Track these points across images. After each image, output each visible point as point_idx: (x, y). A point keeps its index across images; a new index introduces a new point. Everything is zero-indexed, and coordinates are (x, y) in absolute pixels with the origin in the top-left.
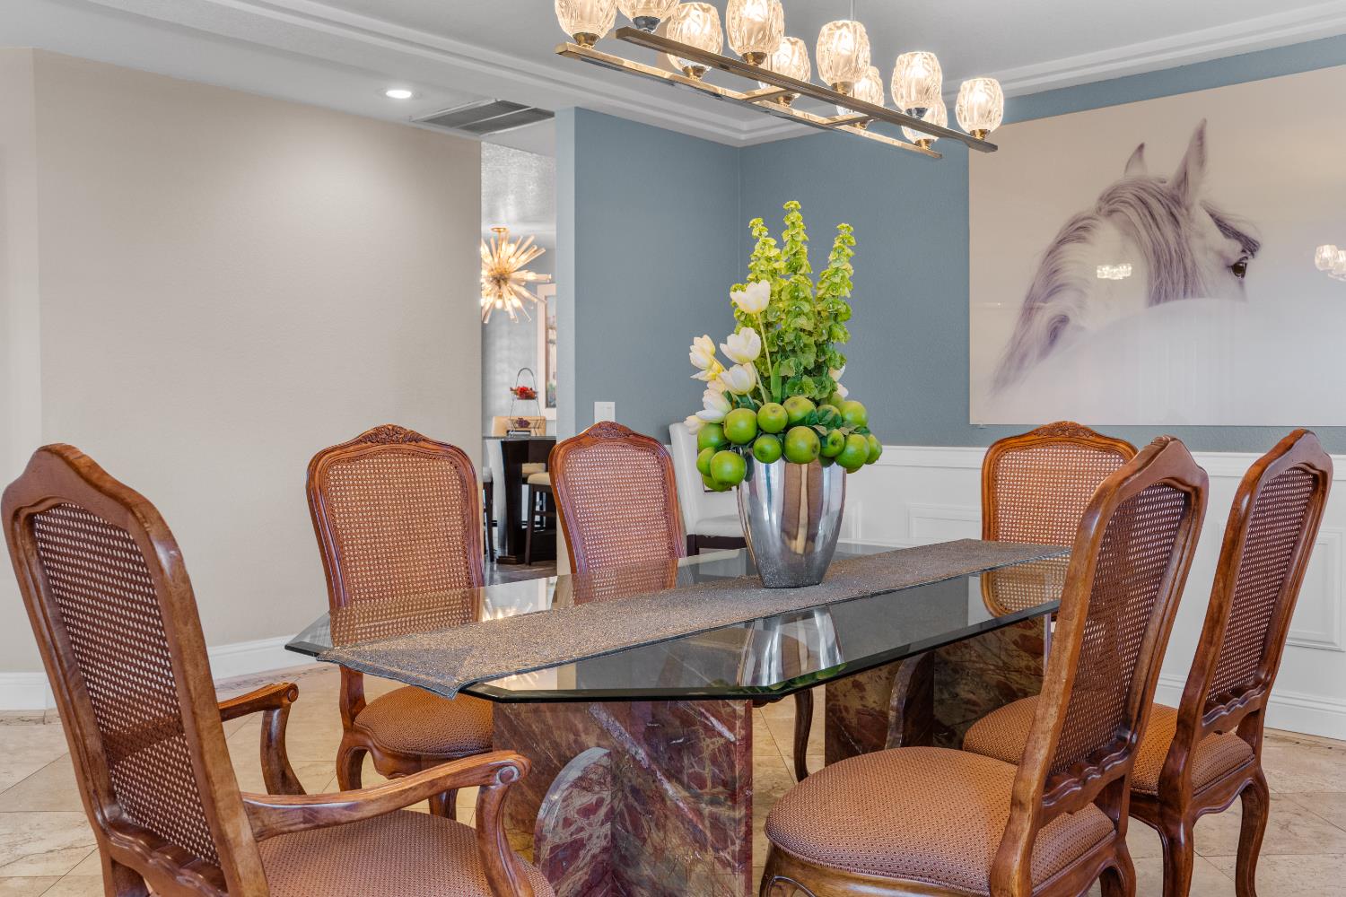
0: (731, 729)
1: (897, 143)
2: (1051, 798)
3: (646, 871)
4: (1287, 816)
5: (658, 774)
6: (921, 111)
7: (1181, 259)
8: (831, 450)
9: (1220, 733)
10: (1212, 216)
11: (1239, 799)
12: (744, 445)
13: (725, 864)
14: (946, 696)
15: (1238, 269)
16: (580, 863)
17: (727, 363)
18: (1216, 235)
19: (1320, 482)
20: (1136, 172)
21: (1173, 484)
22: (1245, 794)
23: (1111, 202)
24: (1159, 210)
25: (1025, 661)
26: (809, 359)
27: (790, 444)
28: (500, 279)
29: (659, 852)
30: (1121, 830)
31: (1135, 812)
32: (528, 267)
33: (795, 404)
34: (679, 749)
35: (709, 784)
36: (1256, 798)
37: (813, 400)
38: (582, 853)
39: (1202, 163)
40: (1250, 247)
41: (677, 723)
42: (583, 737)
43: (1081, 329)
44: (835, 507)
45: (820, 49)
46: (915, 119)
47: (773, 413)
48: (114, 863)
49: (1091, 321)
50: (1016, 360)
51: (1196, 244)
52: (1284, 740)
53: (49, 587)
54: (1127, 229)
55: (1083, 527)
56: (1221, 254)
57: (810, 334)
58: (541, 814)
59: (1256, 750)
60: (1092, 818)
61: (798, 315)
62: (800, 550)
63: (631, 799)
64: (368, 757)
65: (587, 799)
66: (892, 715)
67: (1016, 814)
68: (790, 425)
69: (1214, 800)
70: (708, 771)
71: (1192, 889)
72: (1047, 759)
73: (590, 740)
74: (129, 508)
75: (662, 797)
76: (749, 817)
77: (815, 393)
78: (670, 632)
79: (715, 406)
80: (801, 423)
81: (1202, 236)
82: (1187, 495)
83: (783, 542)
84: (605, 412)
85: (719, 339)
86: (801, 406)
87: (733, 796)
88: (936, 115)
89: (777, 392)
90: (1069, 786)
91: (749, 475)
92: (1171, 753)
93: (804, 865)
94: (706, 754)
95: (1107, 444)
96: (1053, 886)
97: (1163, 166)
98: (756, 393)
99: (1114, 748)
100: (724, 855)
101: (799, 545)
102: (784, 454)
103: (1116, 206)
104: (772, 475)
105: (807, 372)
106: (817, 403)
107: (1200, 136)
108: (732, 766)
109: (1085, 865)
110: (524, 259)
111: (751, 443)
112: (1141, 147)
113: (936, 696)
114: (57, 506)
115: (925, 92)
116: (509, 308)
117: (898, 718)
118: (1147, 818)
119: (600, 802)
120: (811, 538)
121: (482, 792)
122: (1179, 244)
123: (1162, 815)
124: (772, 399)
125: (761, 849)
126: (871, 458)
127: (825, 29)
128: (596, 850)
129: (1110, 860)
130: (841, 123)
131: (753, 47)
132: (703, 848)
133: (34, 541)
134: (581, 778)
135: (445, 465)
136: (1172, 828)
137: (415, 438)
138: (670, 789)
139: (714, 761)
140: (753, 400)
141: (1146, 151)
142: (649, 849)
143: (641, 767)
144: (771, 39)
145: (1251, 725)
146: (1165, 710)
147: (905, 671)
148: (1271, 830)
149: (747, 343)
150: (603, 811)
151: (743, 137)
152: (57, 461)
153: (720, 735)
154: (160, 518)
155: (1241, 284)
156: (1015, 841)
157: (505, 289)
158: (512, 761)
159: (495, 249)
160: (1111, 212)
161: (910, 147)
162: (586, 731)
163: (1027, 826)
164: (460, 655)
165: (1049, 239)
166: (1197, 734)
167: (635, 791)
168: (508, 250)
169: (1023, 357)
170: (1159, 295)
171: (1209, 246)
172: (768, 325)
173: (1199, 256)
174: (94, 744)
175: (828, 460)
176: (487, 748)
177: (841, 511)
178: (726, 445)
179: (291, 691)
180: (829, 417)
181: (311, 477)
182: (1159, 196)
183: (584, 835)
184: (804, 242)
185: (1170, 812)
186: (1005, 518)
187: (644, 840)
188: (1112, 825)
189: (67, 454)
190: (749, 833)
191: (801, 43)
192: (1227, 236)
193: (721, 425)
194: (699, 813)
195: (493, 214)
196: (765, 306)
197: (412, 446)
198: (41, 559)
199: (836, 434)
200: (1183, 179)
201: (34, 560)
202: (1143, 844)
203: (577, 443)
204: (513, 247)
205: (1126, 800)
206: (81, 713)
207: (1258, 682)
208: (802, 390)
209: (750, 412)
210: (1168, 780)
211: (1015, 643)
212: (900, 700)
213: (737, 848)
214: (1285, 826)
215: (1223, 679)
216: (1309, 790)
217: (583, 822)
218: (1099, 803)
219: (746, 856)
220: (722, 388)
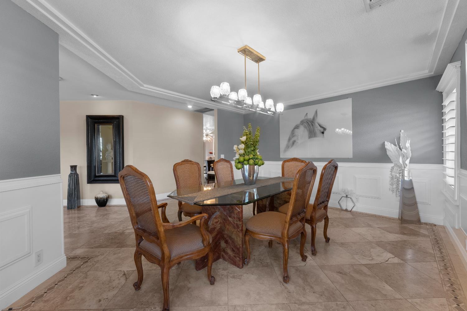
0: (239, 209)
1: (267, 114)
2: (291, 221)
3: (226, 232)
4: (332, 222)
5: (228, 216)
6: (270, 109)
7: (314, 132)
8: (256, 163)
9: (320, 209)
10: (319, 124)
11: (324, 220)
12: (242, 162)
13: (239, 231)
14: (276, 202)
15: (323, 133)
16: (215, 231)
17: (239, 149)
18: (319, 128)
19: (336, 168)
20: (306, 118)
21: (311, 169)
22: (325, 219)
23: (302, 122)
24: (310, 124)
25: (288, 197)
26: (253, 149)
27: (249, 162)
28: (207, 135)
29: (228, 229)
30: (304, 225)
31: (306, 222)
32: (211, 133)
33: (250, 156)
34: (231, 212)
35: (236, 218)
36: (327, 219)
37: (253, 155)
38: (216, 229)
39: (317, 116)
40: (325, 129)
41: (231, 208)
42: (216, 210)
43: (298, 143)
44: (257, 172)
45: (254, 99)
46: (269, 110)
47: (247, 157)
48: (137, 235)
49: (299, 141)
50: (288, 147)
51: (316, 129)
52: (332, 209)
53: (127, 189)
54: (305, 127)
55: (296, 177)
56: (320, 130)
57: (253, 144)
58: (209, 223)
59: (327, 212)
60: (299, 224)
61: (251, 141)
62: (251, 179)
63: (223, 220)
64: (183, 213)
65: (216, 220)
66: (267, 205)
67: (286, 224)
68: (249, 159)
69: (320, 220)
70: (236, 216)
71: (316, 234)
72: (291, 214)
73: (217, 210)
74: (143, 176)
75: (228, 220)
76: (242, 223)
77: (253, 154)
78: (229, 193)
79: (237, 156)
80: (251, 159)
81: (317, 128)
82: (314, 171)
83: (249, 178)
84: (222, 156)
85: (238, 145)
86: (251, 156)
87: (240, 220)
88: (273, 109)
89: (247, 154)
90: (295, 219)
91: (243, 167)
92: (312, 212)
93: (252, 232)
94: (235, 213)
95: (302, 161)
96: (292, 235)
97: (311, 116)
98: (244, 154)
99: (302, 212)
100: (238, 230)
101: (251, 178)
102: (248, 164)
103: (303, 123)
104: (247, 167)
105: (252, 151)
106: (254, 156)
107: (316, 112)
108: (240, 216)
109: (298, 232)
110: (211, 132)
111: (243, 162)
112: (307, 114)
113: (274, 202)
114: (129, 175)
115: (271, 106)
116: (208, 140)
117: (268, 206)
118: (308, 223)
119: (219, 221)
120: (253, 177)
121: (200, 220)
122: (313, 129)
123: (311, 223)
124: (247, 155)
125: (244, 229)
126: (263, 164)
127: (254, 96)
128: (218, 229)
129: (302, 231)
130: (258, 111)
131: (242, 99)
132: (235, 229)
133: (124, 181)
134: (215, 217)
135: (196, 165)
136: (313, 225)
137: (191, 161)
138: (230, 219)
139: (237, 214)
140: (243, 155)
141: (308, 114)
142: (226, 229)
143: (225, 215)
144: (245, 98)
145: (326, 207)
146: (311, 205)
147: (269, 199)
148: (329, 224)
149: (242, 146)
150: (219, 222)
151: (244, 113)
152: (130, 168)
153: (238, 210)
154: (149, 178)
155: (323, 135)
156: (286, 228)
157: (208, 137)
158: (205, 215)
159: (206, 130)
160: (302, 124)
161: (269, 114)
162: (216, 209)
163: (288, 226)
164: (195, 197)
165: (292, 128)
166: (316, 210)
167: (224, 219)
168: (208, 131)
169: (289, 147)
170: (310, 137)
171: (318, 129)
172: (246, 143)
173: (317, 131)
174: (134, 215)
175: (256, 165)
176: (201, 213)
177: (258, 173)
178: (239, 162)
179: (166, 204)
180: (256, 158)
181: (174, 168)
182: (310, 121)
183: (216, 226)
184: (252, 130)
185: (312, 222)
186: (285, 173)
187: (226, 227)
188: (302, 225)
189: (131, 167)
190: (242, 226)
191: (251, 98)
192: (321, 128)
193: (238, 159)
194: (234, 223)
195: (206, 125)
196: (245, 140)
197: (190, 163)
198: (125, 184)
199: (257, 160)
200: (314, 119)
201: (124, 184)
202: (308, 228)
203: (217, 162)
204: (209, 130)
205: (305, 220)
206: (132, 210)
207: (327, 200)
208: (251, 153)
209: (243, 157)
210: (311, 217)
211: (287, 194)
212: (268, 203)
213: (240, 229)
214: (332, 223)
215: (321, 200)
216: (336, 217)
217: (215, 224)
218: (300, 221)
219: (242, 230)
220: (239, 153)
